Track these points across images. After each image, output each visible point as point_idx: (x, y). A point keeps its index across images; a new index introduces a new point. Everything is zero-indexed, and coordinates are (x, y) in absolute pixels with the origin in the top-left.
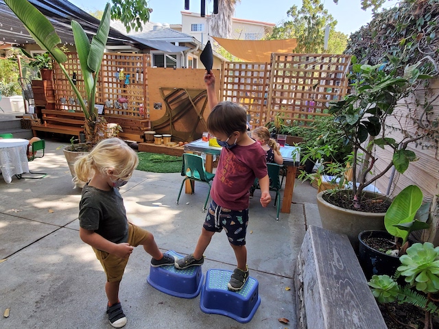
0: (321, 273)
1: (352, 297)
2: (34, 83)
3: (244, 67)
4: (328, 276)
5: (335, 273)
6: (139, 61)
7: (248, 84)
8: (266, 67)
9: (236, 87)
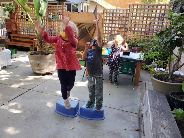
2: (6, 20)
6: (60, 8)
7: (117, 20)
8: (127, 12)
9: (111, 22)
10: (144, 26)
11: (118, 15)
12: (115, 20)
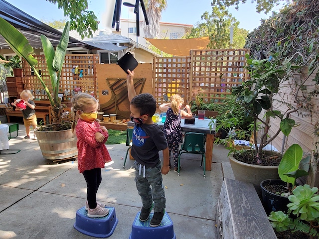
0: (233, 212)
1: (256, 228)
2: (8, 79)
3: (170, 61)
4: (239, 215)
5: (243, 212)
6: (90, 59)
7: (174, 73)
8: (187, 60)
9: (165, 75)
10: (213, 80)
11: (174, 66)
12: (172, 73)
